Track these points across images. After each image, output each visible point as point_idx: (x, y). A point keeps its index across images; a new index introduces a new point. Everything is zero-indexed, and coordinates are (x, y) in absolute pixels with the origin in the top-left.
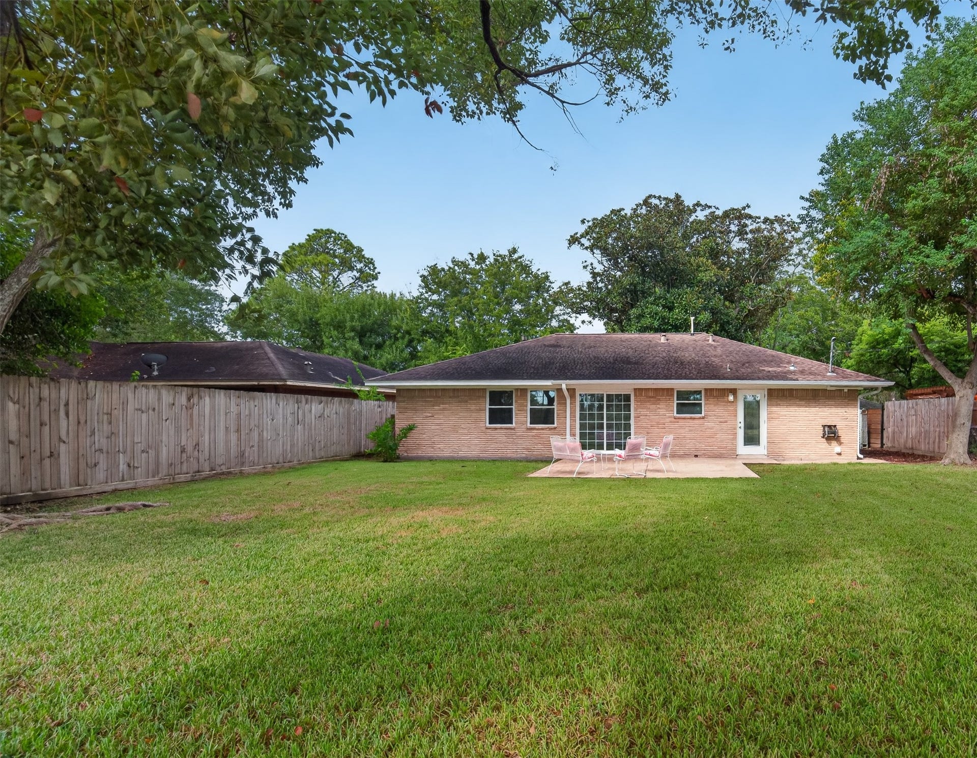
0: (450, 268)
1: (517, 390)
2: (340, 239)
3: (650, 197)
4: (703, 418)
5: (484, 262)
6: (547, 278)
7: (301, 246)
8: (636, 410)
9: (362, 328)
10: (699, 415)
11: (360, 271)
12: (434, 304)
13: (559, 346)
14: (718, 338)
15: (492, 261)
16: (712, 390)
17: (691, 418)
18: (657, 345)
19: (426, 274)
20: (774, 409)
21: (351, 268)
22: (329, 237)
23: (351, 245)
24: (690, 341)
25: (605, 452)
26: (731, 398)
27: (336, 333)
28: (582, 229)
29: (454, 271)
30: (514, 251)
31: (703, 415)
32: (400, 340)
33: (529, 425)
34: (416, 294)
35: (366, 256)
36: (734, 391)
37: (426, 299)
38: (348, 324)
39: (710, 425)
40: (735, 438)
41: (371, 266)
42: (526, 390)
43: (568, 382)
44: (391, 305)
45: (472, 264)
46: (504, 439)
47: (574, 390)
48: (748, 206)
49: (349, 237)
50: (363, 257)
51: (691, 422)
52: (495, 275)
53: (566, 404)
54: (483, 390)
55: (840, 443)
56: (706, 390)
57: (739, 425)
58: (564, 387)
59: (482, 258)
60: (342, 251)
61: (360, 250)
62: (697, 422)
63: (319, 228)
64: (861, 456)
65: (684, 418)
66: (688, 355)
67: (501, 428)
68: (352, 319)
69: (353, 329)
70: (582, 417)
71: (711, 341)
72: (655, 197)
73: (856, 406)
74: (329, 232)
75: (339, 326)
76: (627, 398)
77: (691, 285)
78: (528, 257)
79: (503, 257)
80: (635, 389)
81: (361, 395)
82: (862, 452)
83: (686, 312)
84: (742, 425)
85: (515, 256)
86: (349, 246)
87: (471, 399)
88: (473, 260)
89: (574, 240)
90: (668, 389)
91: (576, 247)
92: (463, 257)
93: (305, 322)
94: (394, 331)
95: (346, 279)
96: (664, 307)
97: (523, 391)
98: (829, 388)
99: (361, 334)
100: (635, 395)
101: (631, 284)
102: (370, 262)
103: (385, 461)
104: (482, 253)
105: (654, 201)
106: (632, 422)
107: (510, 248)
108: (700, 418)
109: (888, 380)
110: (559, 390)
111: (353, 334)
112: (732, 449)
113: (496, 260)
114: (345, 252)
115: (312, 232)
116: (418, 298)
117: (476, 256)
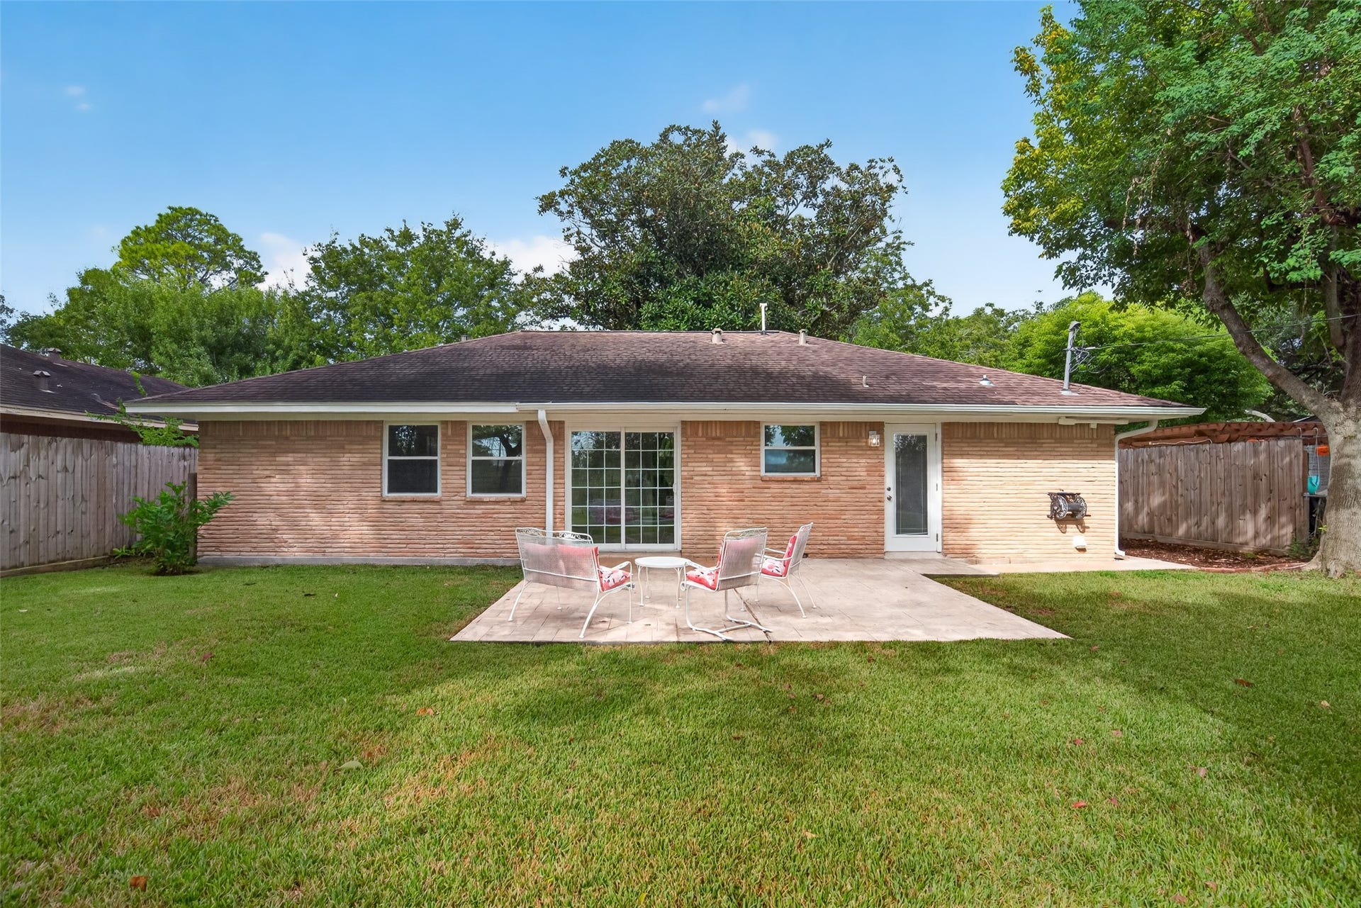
0: (355, 248)
1: (445, 423)
2: (208, 222)
3: (672, 128)
4: (819, 480)
5: (411, 243)
6: (506, 264)
7: (148, 230)
8: (684, 463)
9: (219, 341)
10: (812, 474)
11: (238, 271)
12: (333, 305)
13: (530, 348)
14: (811, 339)
15: (422, 239)
16: (834, 425)
17: (795, 481)
18: (707, 348)
19: (318, 255)
20: (959, 462)
21: (227, 267)
22: (191, 220)
23: (224, 231)
24: (763, 342)
25: (622, 546)
26: (874, 441)
27: (175, 346)
28: (562, 184)
29: (363, 254)
30: (455, 224)
31: (817, 473)
32: (281, 361)
33: (469, 494)
34: (302, 288)
35: (247, 248)
36: (878, 427)
37: (319, 297)
38: (195, 334)
39: (833, 493)
40: (880, 522)
41: (254, 263)
42: (464, 423)
43: (551, 405)
44: (266, 308)
45: (392, 246)
46: (417, 521)
47: (562, 423)
48: (828, 144)
49: (221, 221)
50: (241, 248)
51: (794, 489)
52: (425, 261)
53: (544, 452)
54: (374, 424)
55: (1083, 529)
56: (823, 424)
57: (888, 494)
58: (542, 416)
59: (407, 237)
60: (211, 240)
61: (237, 240)
62: (806, 487)
63: (177, 206)
64: (1122, 553)
65: (783, 481)
66: (776, 364)
67: (414, 501)
68: (201, 327)
69: (203, 341)
70: (577, 477)
71: (802, 342)
72: (679, 129)
73: (1111, 457)
74: (193, 212)
75: (181, 337)
76: (666, 440)
77: (738, 265)
78: (475, 236)
79: (439, 234)
80: (684, 423)
81: (146, 436)
82: (1121, 546)
83: (732, 308)
84: (892, 493)
85: (457, 233)
86: (222, 235)
87: (351, 443)
88: (393, 240)
89: (548, 203)
90: (748, 423)
91: (550, 214)
92: (376, 233)
93: (129, 330)
94: (271, 346)
95: (218, 281)
96: (697, 301)
97: (457, 425)
98: (1062, 422)
99: (218, 351)
100: (684, 434)
101: (642, 264)
102: (254, 257)
103: (162, 572)
104: (407, 230)
105: (677, 139)
106: (677, 488)
107: (450, 218)
108: (813, 481)
109: (1193, 404)
110: (533, 425)
111: (202, 349)
112: (875, 542)
113: (428, 238)
114: (217, 242)
115: (165, 211)
116: (306, 293)
117: (397, 233)
